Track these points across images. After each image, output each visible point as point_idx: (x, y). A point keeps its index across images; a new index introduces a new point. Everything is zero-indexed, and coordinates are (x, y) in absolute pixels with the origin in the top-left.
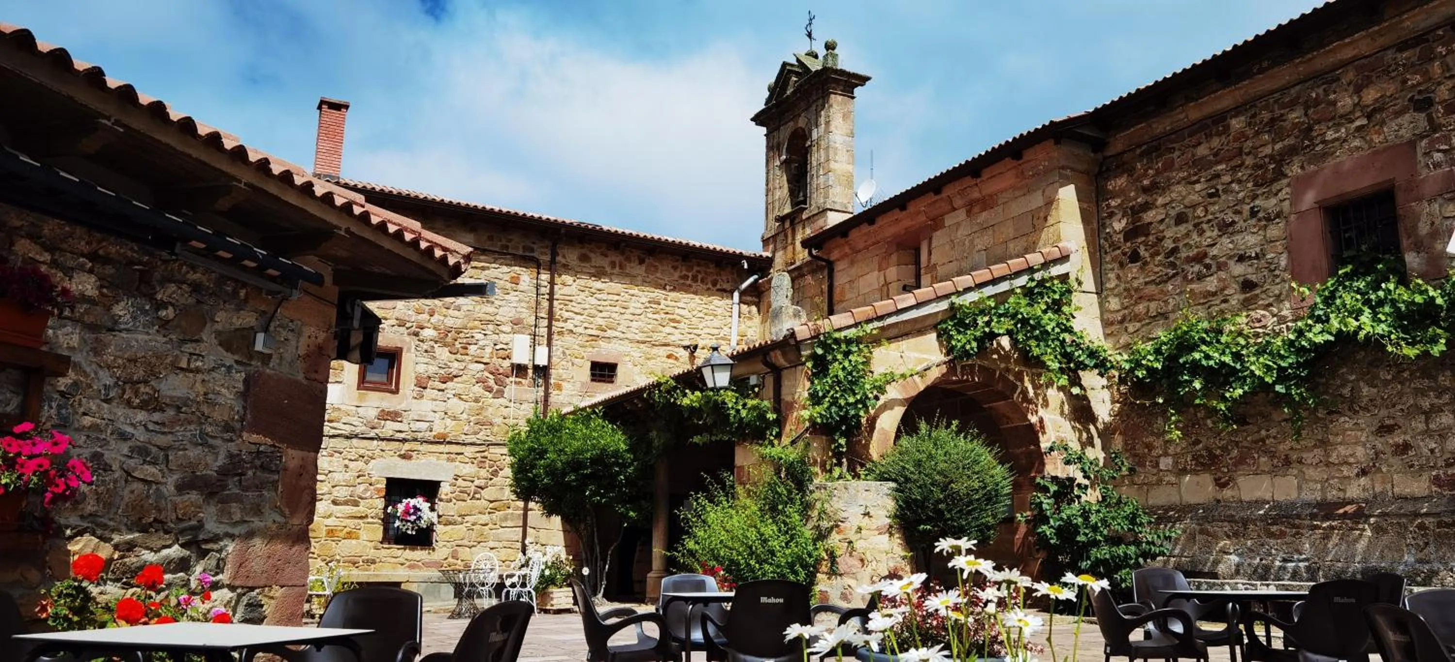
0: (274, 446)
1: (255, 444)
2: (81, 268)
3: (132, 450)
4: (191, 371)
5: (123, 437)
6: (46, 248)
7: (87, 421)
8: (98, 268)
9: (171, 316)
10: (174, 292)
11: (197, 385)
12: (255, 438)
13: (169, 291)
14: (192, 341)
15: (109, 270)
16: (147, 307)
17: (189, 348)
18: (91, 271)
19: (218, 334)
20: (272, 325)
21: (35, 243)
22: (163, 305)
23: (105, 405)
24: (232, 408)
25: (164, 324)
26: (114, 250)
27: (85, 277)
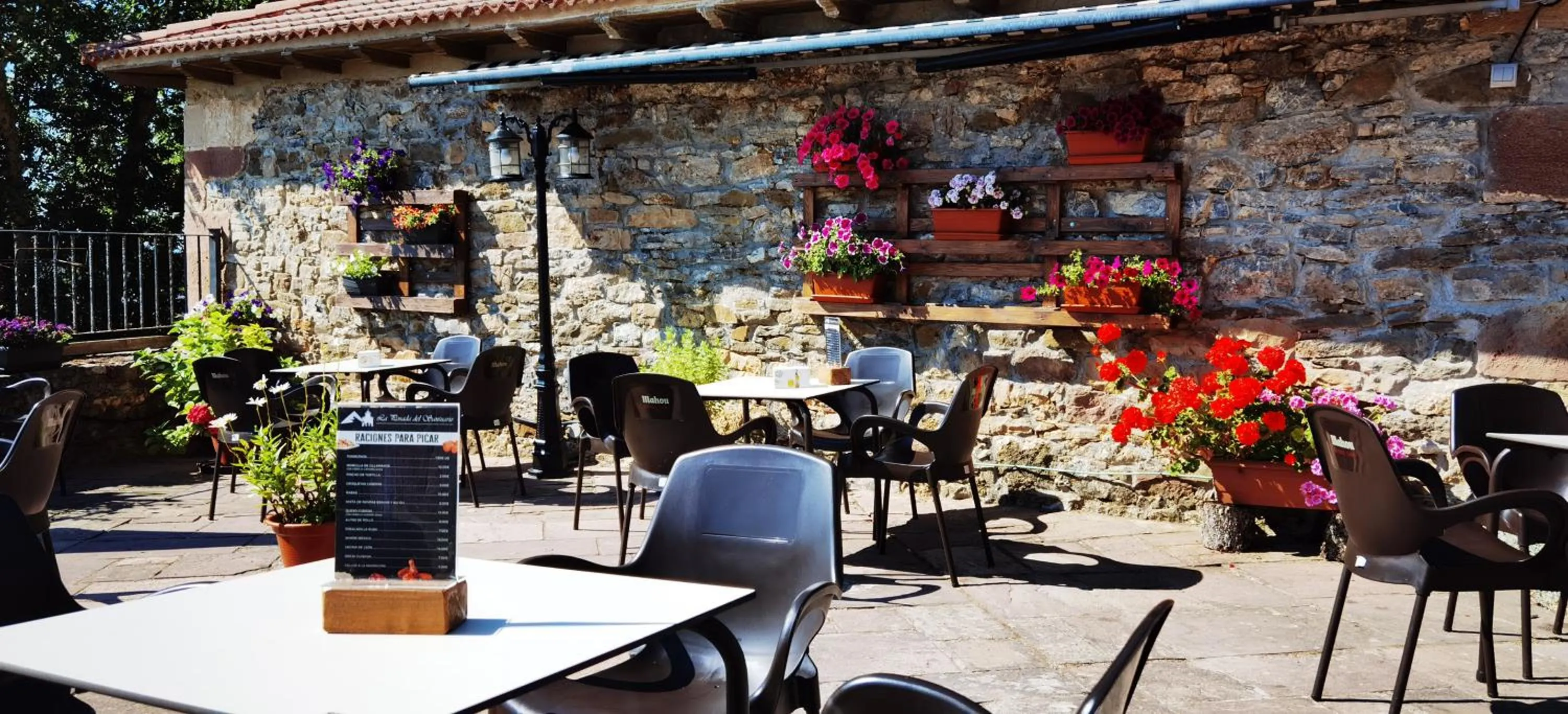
0: (1550, 202)
1: (1508, 204)
2: (1216, 72)
3: (1304, 232)
4: (1378, 137)
5: (1292, 220)
6: (1175, 67)
7: (1243, 212)
8: (1235, 66)
9: (1339, 85)
10: (1339, 58)
11: (1392, 149)
12: (1505, 196)
13: (1333, 59)
14: (1374, 104)
15: (1248, 64)
16: (1302, 85)
17: (1372, 113)
18: (1229, 71)
19: (1420, 84)
20: (1527, 49)
21: (1165, 66)
22: (1329, 76)
23: (1263, 194)
24: (1456, 166)
25: (1329, 96)
26: (1251, 42)
27: (1219, 80)
